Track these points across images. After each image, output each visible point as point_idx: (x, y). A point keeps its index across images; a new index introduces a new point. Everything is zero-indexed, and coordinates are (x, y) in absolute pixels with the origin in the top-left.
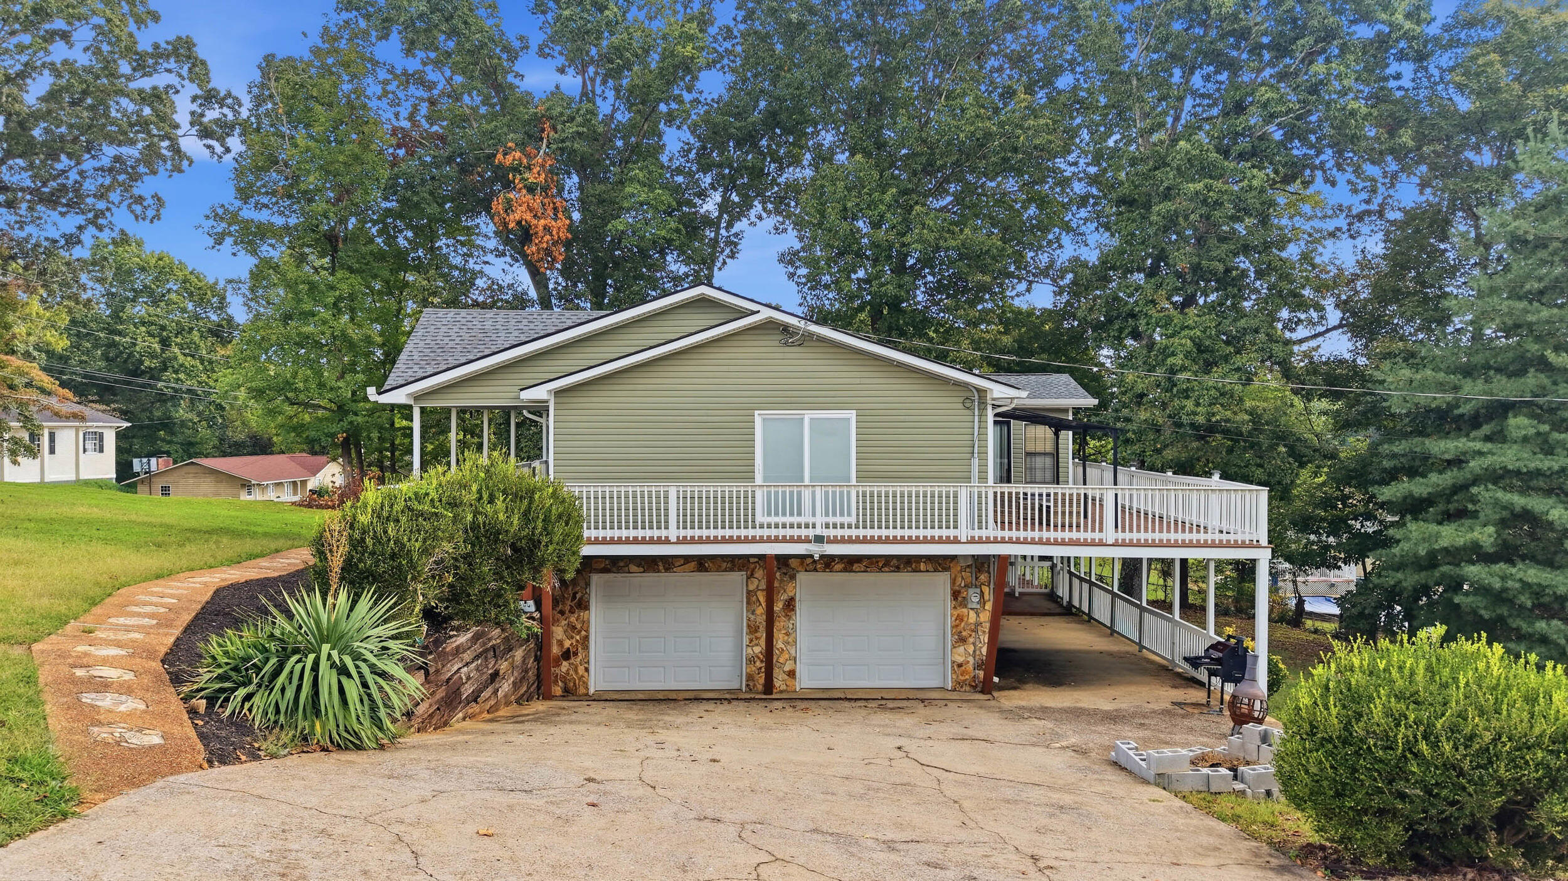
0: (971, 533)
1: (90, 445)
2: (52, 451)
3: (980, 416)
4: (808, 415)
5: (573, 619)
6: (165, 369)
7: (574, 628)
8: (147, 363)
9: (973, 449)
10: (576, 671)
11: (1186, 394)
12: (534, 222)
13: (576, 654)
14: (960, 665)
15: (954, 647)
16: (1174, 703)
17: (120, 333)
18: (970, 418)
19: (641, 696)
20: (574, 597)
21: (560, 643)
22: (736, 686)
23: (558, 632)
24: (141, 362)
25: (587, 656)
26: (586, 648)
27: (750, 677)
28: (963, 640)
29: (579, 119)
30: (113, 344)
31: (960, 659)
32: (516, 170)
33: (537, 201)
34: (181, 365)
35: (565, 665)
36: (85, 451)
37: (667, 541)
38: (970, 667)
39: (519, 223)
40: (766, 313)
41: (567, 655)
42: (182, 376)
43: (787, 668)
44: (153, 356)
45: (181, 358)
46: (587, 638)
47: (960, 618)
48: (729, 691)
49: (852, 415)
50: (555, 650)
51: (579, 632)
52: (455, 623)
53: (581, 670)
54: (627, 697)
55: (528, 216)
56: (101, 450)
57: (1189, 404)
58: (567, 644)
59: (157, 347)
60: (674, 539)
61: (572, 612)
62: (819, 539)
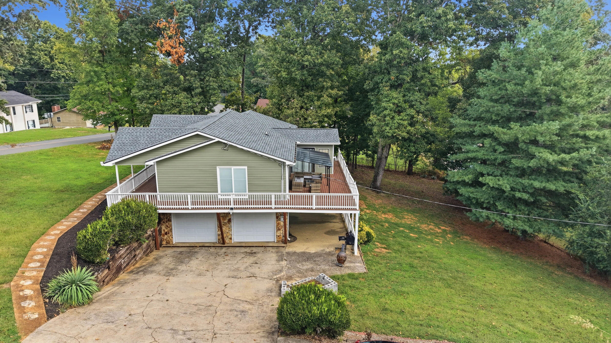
0: (275, 206)
1: (28, 110)
2: (15, 113)
3: (284, 168)
4: (233, 168)
5: (167, 224)
6: (53, 69)
7: (167, 226)
8: (46, 67)
9: (282, 177)
10: (169, 238)
11: (387, 125)
12: (172, 50)
13: (169, 233)
14: (279, 236)
15: (277, 231)
16: (336, 248)
17: (34, 54)
18: (281, 169)
19: (188, 245)
20: (167, 218)
21: (164, 230)
22: (215, 241)
23: (163, 227)
24: (44, 66)
25: (172, 234)
26: (171, 232)
27: (219, 240)
28: (279, 230)
29: (186, 11)
30: (31, 59)
31: (278, 235)
32: (164, 30)
33: (172, 42)
34: (59, 68)
35: (166, 236)
36: (26, 112)
37: (188, 209)
38: (282, 236)
39: (166, 51)
40: (217, 140)
41: (166, 234)
42: (60, 72)
43: (229, 237)
44: (48, 64)
45: (58, 65)
46: (171, 229)
47: (278, 224)
48: (213, 243)
49: (246, 167)
50: (163, 232)
51: (169, 228)
52: (122, 245)
53: (170, 237)
54: (184, 245)
55: (169, 48)
56: (32, 111)
57: (388, 128)
58: (166, 231)
59: (49, 60)
60: (190, 208)
61: (167, 222)
62: (232, 209)
